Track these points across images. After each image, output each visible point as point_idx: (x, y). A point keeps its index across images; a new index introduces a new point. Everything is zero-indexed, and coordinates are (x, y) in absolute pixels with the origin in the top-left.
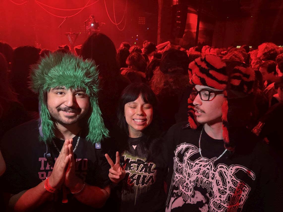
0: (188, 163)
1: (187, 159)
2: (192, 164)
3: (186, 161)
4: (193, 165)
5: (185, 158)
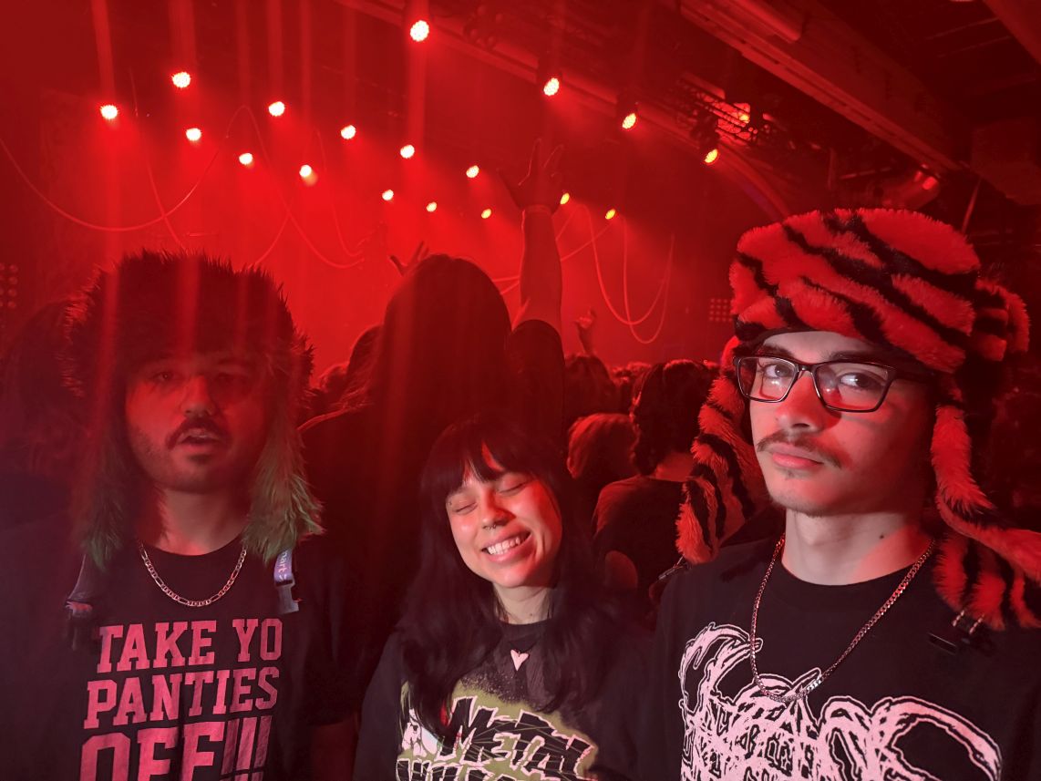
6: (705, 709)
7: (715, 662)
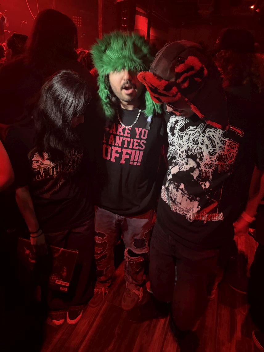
0: (179, 135)
1: (177, 131)
2: (182, 134)
3: (177, 133)
4: (183, 136)
5: (176, 131)
6: (177, 136)
7: (177, 125)
